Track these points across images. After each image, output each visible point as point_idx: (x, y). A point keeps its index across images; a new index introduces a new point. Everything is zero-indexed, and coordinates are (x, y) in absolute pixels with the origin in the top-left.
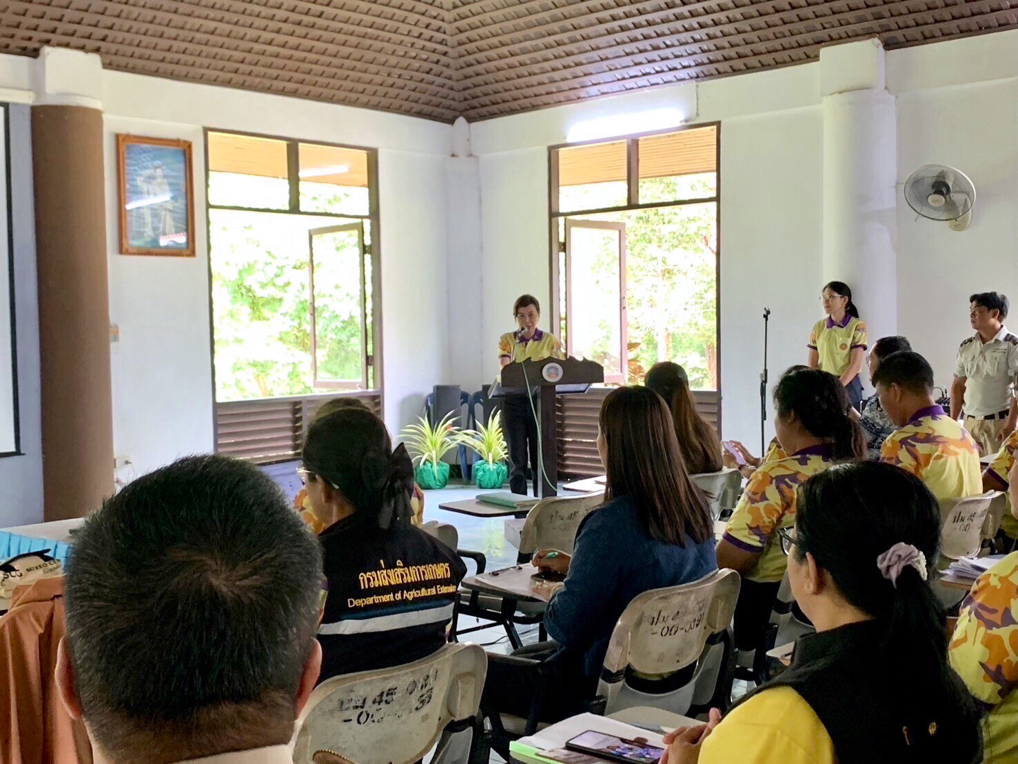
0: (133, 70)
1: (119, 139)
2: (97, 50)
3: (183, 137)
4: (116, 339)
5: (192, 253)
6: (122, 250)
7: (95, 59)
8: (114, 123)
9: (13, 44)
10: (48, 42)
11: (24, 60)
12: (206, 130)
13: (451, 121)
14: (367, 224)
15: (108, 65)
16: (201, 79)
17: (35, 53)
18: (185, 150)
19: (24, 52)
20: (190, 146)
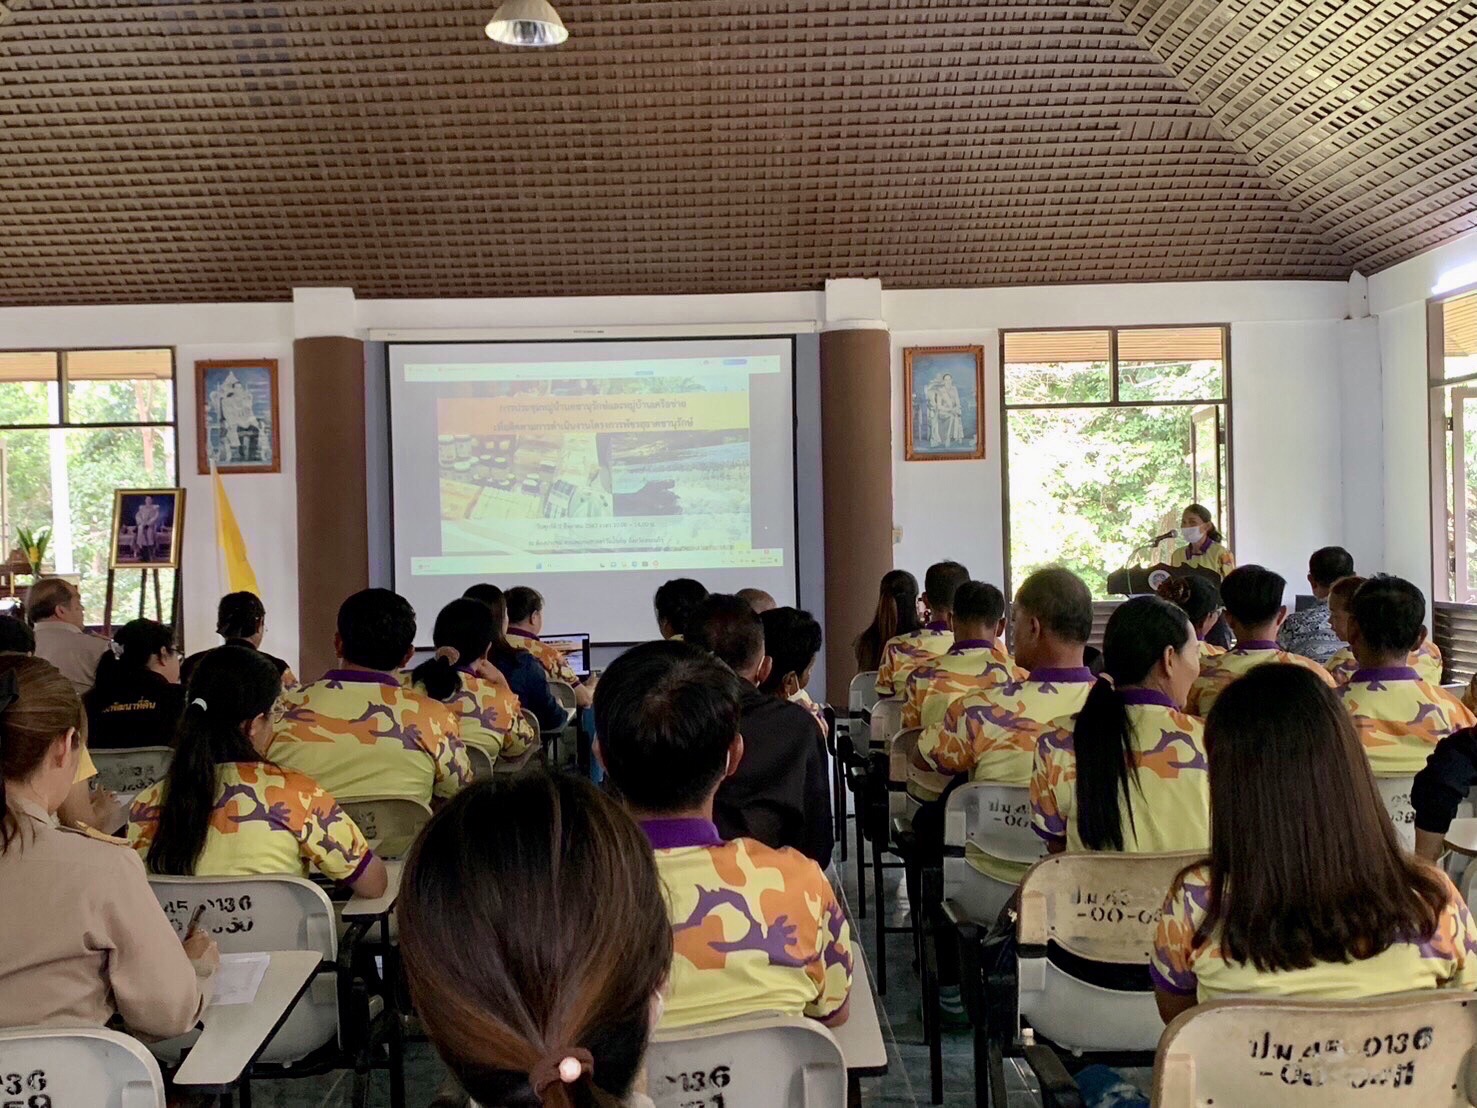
0: (919, 286)
1: (909, 353)
2: (876, 275)
3: (975, 343)
4: (898, 541)
5: (982, 455)
6: (910, 456)
7: (876, 282)
8: (899, 340)
9: (799, 283)
10: (828, 276)
11: (813, 294)
12: (1002, 332)
13: (1346, 277)
14: (1222, 407)
15: (885, 287)
16: (992, 284)
17: (821, 287)
18: (977, 353)
19: (811, 287)
20: (981, 349)
